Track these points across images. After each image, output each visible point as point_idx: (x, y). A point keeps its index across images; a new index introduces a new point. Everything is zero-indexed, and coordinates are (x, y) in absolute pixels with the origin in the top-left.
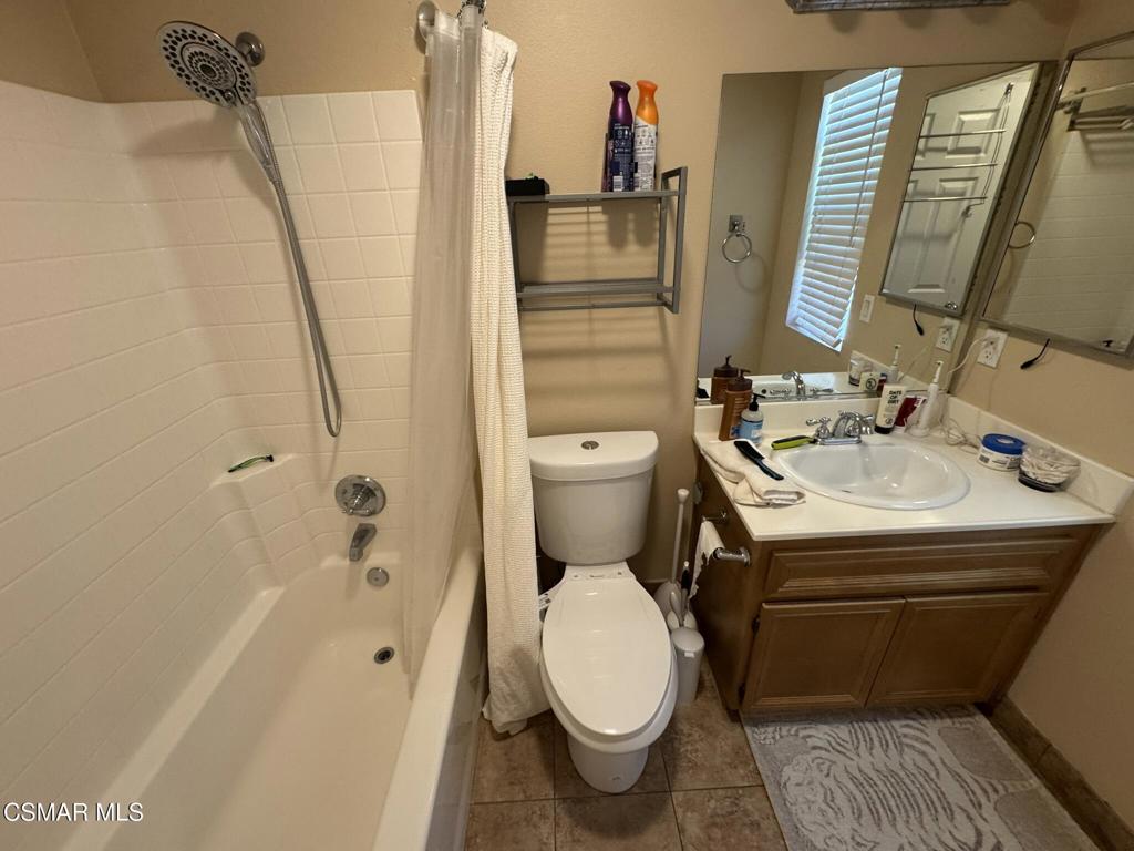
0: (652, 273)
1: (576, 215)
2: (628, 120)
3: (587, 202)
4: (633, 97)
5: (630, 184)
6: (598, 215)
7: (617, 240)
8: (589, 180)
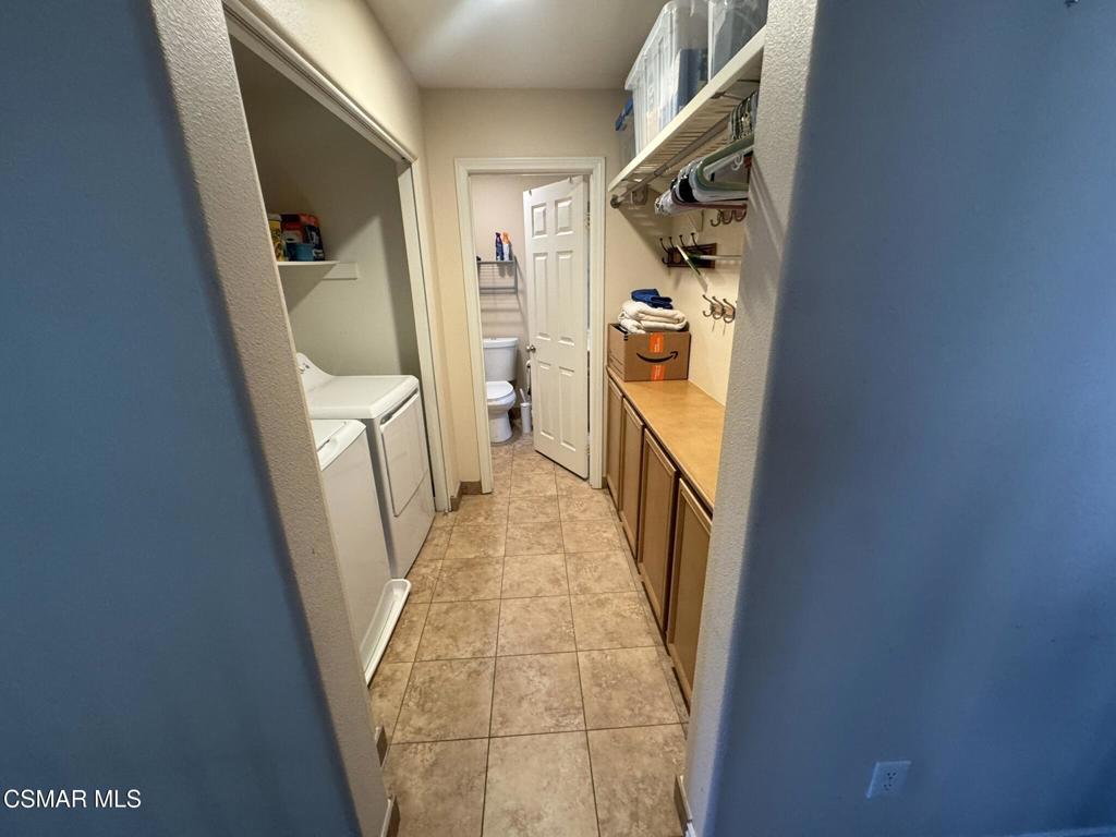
0: (513, 284)
1: (490, 266)
2: (501, 243)
3: (493, 263)
4: (502, 237)
5: (502, 259)
6: (496, 266)
7: (502, 274)
8: (493, 257)
